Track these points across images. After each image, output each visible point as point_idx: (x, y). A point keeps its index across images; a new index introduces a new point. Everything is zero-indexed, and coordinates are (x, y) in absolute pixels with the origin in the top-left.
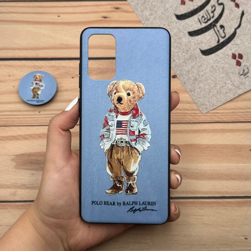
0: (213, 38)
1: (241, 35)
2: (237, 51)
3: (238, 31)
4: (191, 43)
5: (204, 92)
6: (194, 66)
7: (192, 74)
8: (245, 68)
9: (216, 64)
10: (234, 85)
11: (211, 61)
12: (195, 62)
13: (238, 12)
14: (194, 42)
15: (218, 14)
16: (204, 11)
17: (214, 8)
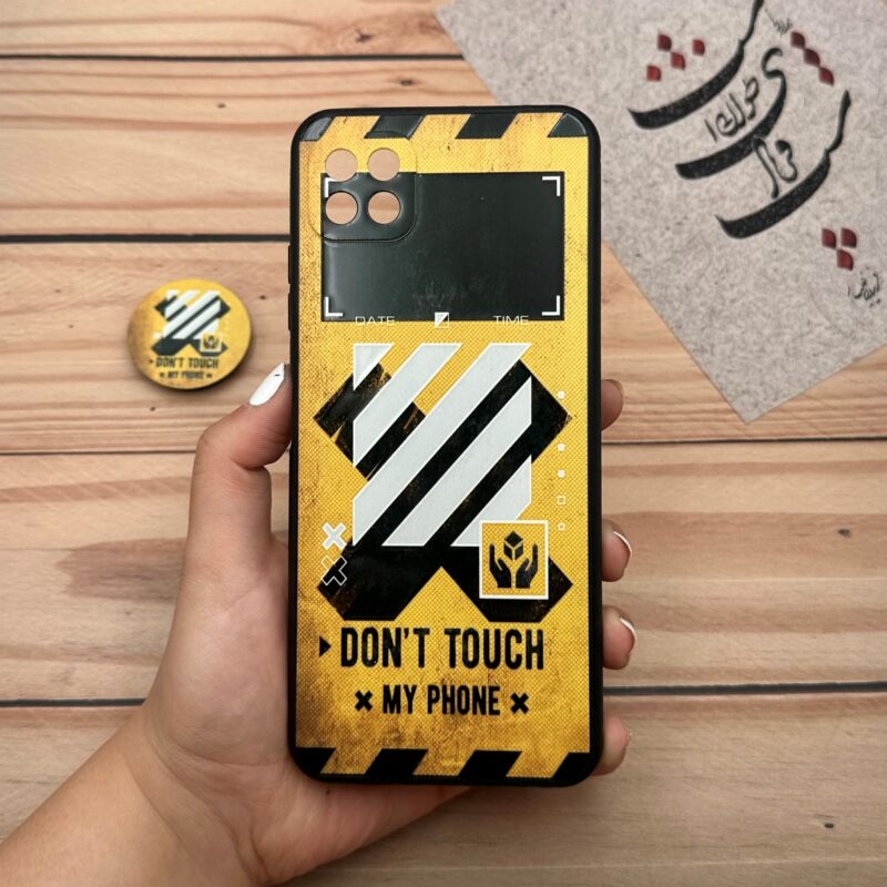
0: (759, 183)
1: (846, 170)
2: (836, 220)
3: (835, 157)
4: (689, 200)
5: (742, 354)
6: (705, 270)
7: (698, 295)
8: (868, 275)
9: (775, 264)
10: (836, 330)
11: (759, 255)
12: (707, 258)
13: (830, 97)
14: (698, 195)
15: (767, 105)
16: (723, 98)
17: (753, 87)
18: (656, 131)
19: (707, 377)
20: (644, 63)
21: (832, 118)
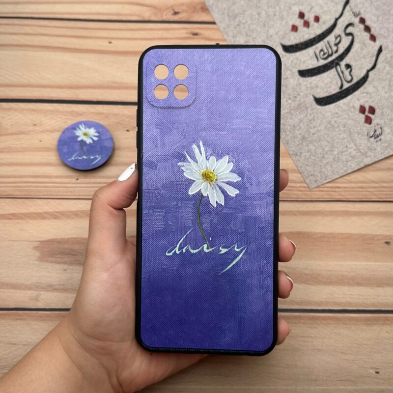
0: (334, 82)
1: (375, 80)
2: (367, 102)
3: (371, 74)
4: (301, 87)
5: (314, 158)
6: (304, 119)
7: (298, 130)
8: (378, 128)
9: (336, 119)
11: (329, 114)
12: (305, 114)
13: (373, 47)
14: (306, 85)
15: (343, 48)
16: (324, 42)
17: (339, 39)
18: (292, 54)
20: (291, 24)
21: (373, 57)
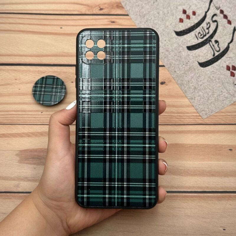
0: (209, 52)
1: (234, 49)
2: (230, 63)
3: (231, 45)
4: (190, 56)
5: (203, 100)
6: (194, 76)
7: (191, 83)
9: (213, 75)
10: (229, 94)
11: (209, 72)
12: (194, 73)
13: (230, 28)
14: (193, 55)
15: (212, 30)
16: (200, 28)
17: (209, 25)
18: (182, 37)
19: (193, 106)
20: (179, 17)
21: (230, 34)
